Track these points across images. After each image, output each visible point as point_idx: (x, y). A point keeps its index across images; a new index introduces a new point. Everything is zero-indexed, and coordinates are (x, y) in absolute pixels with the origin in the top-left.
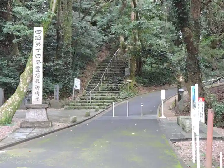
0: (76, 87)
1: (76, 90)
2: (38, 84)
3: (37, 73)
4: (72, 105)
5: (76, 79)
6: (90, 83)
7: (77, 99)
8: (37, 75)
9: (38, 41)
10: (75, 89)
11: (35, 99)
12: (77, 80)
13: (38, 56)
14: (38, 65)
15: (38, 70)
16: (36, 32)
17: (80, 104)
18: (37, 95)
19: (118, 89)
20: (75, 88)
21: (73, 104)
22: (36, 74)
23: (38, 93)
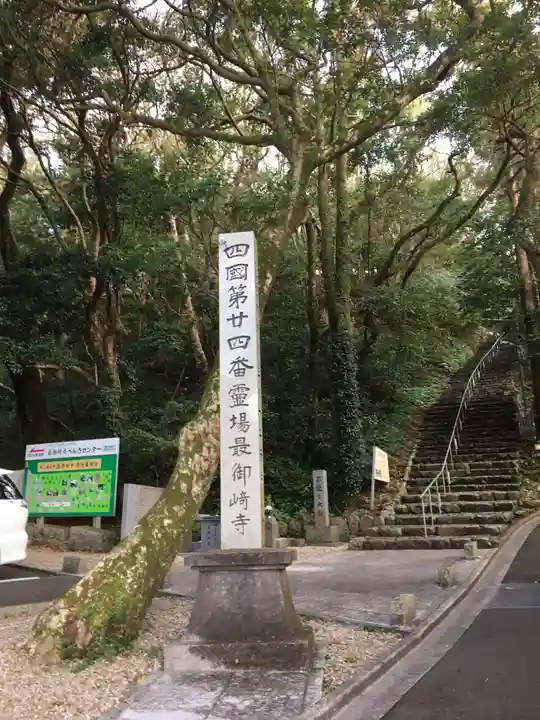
0: (379, 473)
1: (380, 485)
2: (243, 460)
3: (237, 411)
4: (373, 534)
5: (377, 451)
6: (414, 461)
7: (385, 514)
8: (238, 420)
9: (236, 283)
10: (376, 481)
11: (233, 527)
12: (379, 453)
13: (238, 344)
14: (239, 381)
15: (239, 401)
16: (229, 252)
17: (399, 530)
18: (238, 509)
19: (509, 477)
20: (376, 477)
21: (375, 529)
22: (234, 418)
23: (244, 498)
